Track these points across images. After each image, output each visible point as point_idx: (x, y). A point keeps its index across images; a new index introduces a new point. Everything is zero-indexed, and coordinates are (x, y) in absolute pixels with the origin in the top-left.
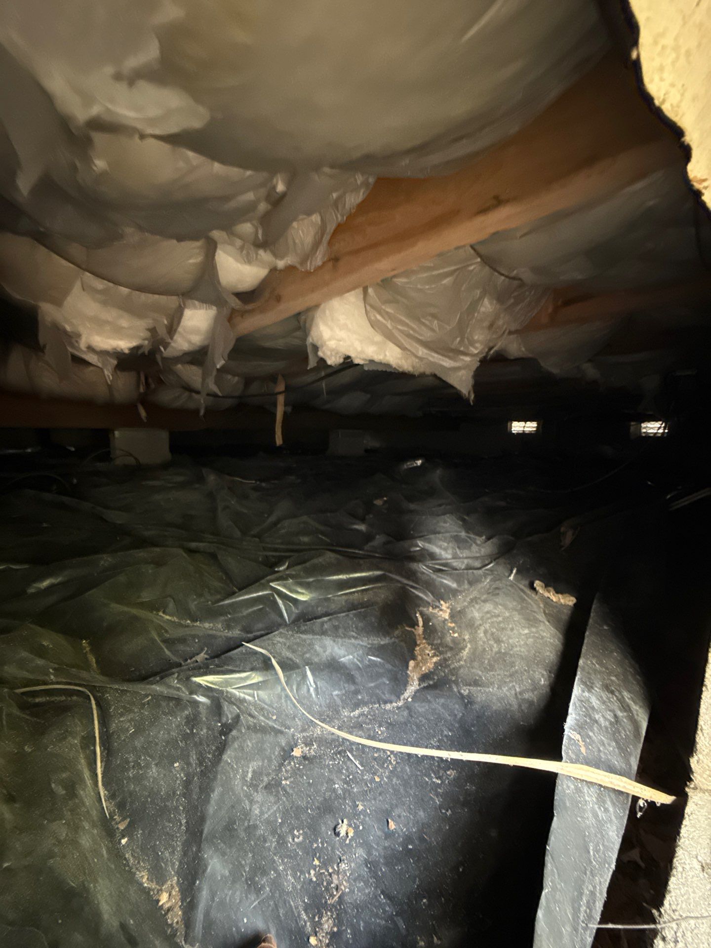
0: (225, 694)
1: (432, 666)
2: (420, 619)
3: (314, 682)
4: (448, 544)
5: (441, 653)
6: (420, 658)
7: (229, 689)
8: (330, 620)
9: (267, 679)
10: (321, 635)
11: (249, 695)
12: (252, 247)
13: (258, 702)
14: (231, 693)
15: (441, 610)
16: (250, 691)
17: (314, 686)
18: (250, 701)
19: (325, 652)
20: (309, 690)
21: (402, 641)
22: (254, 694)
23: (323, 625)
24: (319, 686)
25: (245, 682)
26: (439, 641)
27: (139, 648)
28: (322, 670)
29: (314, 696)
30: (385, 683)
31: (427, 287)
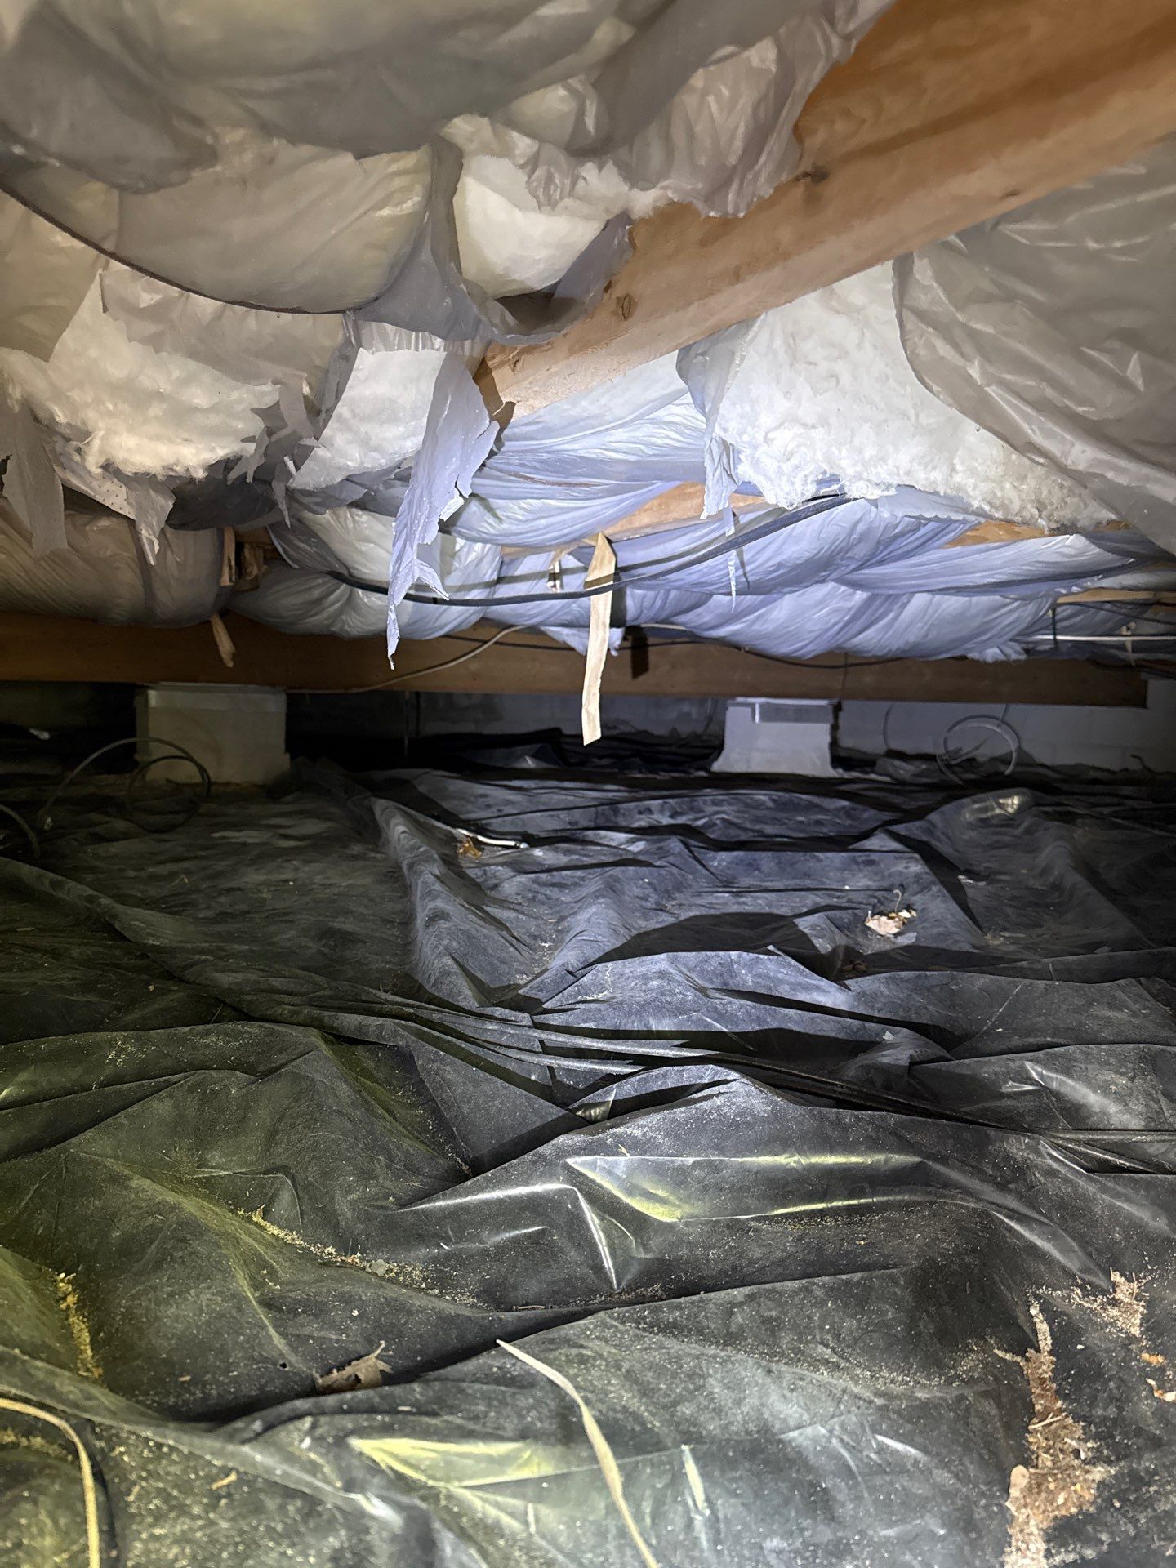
0: (443, 1502)
1: (1089, 1494)
2: (1043, 1327)
3: (708, 1499)
4: (1132, 1079)
5: (1121, 1454)
6: (1046, 1460)
7: (455, 1488)
8: (751, 1297)
9: (565, 1471)
10: (725, 1344)
11: (512, 1515)
12: (562, 158)
13: (537, 1539)
14: (459, 1502)
15: (1115, 1303)
16: (517, 1503)
17: (708, 1512)
18: (514, 1535)
19: (738, 1403)
20: (689, 1524)
21: (985, 1394)
22: (526, 1514)
23: (732, 1313)
24: (721, 1515)
25: (503, 1473)
26: (1112, 1411)
27: (205, 1317)
28: (732, 1464)
29: (704, 1542)
30: (933, 1534)
31: (1118, 244)
